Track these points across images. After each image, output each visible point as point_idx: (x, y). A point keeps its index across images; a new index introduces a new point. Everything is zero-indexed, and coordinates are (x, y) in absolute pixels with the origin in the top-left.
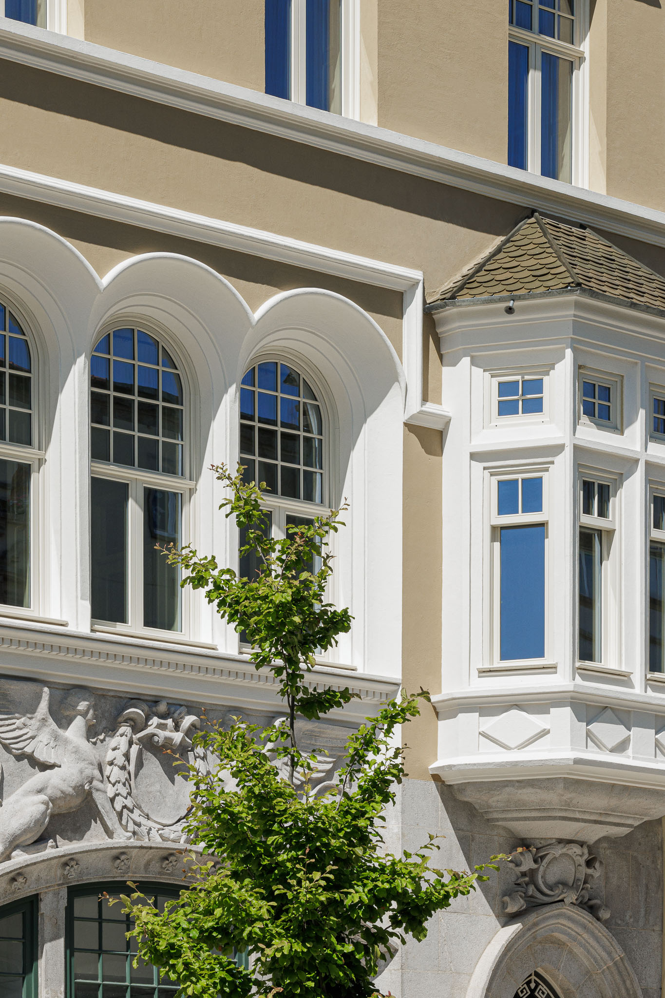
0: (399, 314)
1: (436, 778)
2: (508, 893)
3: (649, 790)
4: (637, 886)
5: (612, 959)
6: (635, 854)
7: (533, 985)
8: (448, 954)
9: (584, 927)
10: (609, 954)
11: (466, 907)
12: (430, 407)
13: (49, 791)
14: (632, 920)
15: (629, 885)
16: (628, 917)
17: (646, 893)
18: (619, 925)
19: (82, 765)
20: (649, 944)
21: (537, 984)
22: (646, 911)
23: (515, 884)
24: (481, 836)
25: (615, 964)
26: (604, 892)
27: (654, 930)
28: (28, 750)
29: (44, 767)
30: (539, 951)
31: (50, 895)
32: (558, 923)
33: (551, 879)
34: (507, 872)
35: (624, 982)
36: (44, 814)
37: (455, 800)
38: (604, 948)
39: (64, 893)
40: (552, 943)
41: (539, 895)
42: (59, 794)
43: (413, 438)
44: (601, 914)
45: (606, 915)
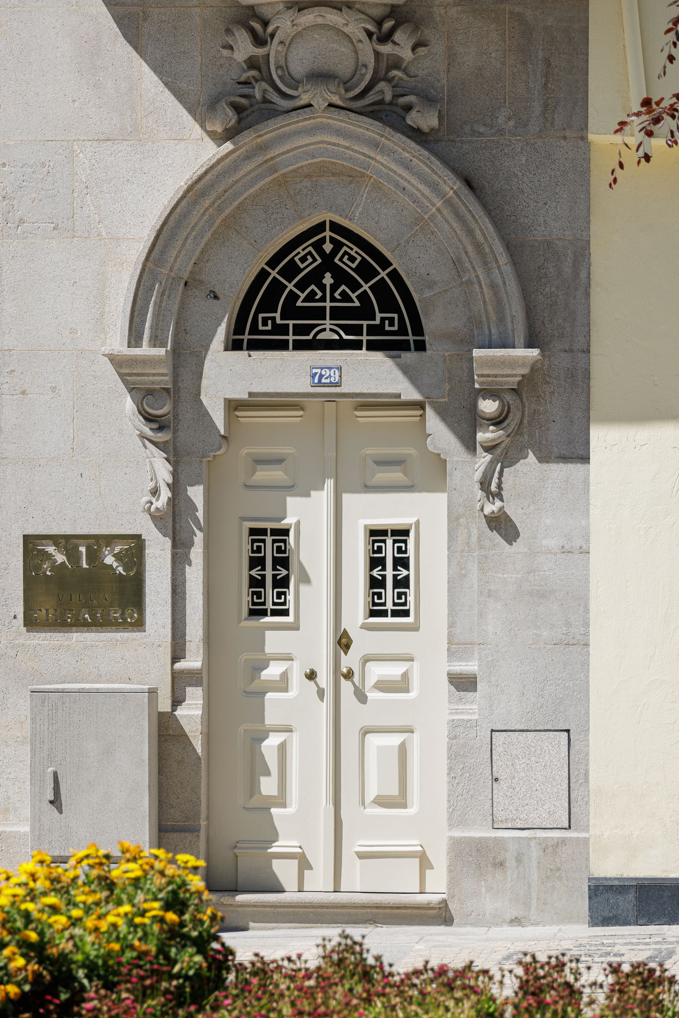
2: (215, 104)
4: (524, 63)
5: (442, 195)
6: (517, 9)
7: (328, 247)
8: (92, 208)
9: (376, 145)
10: (435, 187)
11: (130, 130)
14: (511, 123)
15: (504, 63)
16: (501, 120)
17: (546, 75)
18: (481, 134)
20: (553, 163)
21: (337, 245)
22: (546, 106)
23: (239, 83)
24: (162, 10)
25: (449, 203)
26: (444, 81)
27: (565, 138)
30: (305, 191)
32: (322, 142)
33: (300, 69)
34: (221, 66)
35: (471, 231)
38: (422, 176)
40: (334, 175)
41: (277, 99)
44: (414, 118)
45: (429, 120)
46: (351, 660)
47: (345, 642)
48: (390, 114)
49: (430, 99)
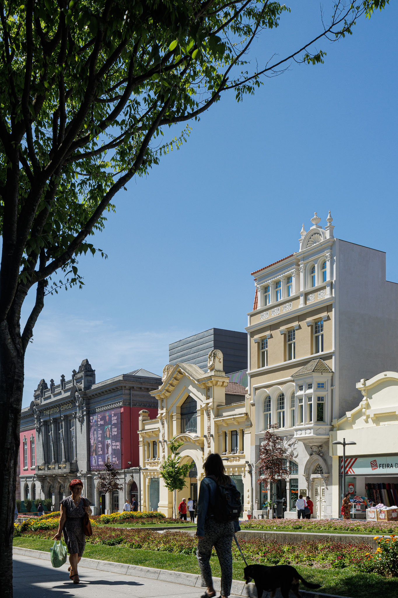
2: (309, 454)
10: (322, 460)
25: (323, 462)
35: (325, 465)
41: (313, 453)
44: (320, 455)
45: (321, 455)
46: (321, 500)
47: (321, 498)
48: (319, 455)
49: (322, 453)
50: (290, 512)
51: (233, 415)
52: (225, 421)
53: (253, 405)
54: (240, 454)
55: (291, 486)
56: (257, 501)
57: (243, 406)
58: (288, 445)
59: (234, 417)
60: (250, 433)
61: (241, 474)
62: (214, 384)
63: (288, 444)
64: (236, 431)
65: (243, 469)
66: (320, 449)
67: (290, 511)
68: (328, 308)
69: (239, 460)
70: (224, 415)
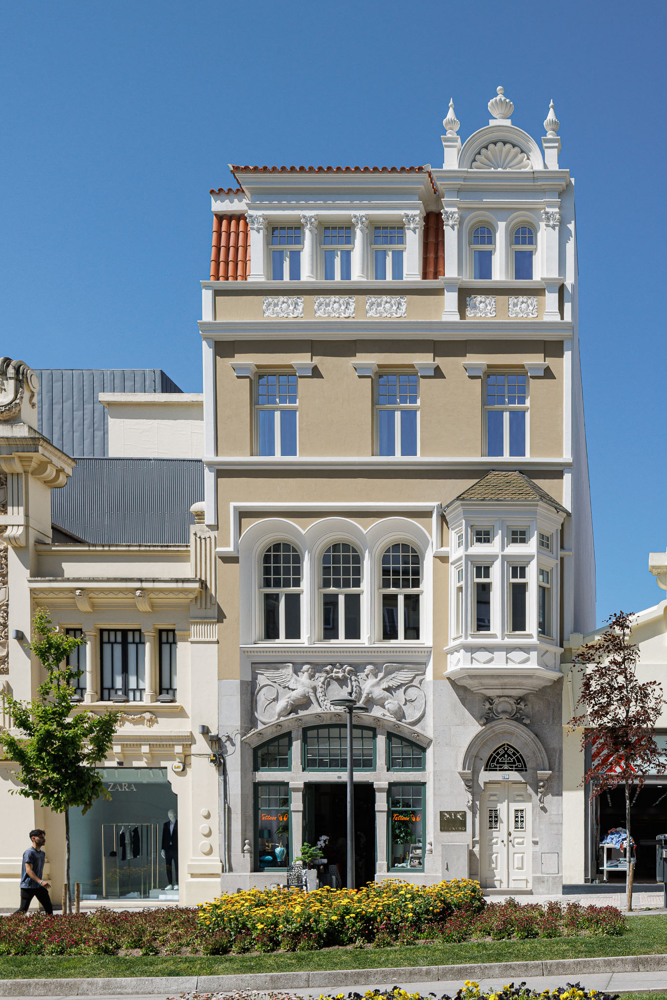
0: (431, 517)
1: (448, 678)
2: (481, 718)
3: (511, 676)
4: (548, 709)
5: (530, 738)
6: (547, 698)
7: (506, 749)
8: (454, 740)
9: (516, 727)
10: (529, 736)
11: (462, 724)
12: (443, 549)
13: (292, 698)
14: (545, 722)
15: (544, 710)
16: (543, 722)
17: (553, 712)
18: (539, 725)
19: (305, 688)
20: (554, 731)
21: (508, 749)
22: (553, 719)
23: (486, 713)
25: (532, 739)
26: (531, 713)
27: (557, 726)
28: (287, 685)
29: (293, 690)
30: (501, 737)
31: (295, 731)
32: (504, 726)
33: (499, 710)
34: (482, 710)
35: (537, 746)
36: (287, 705)
37: (457, 685)
38: (526, 734)
39: (301, 730)
40: (507, 733)
41: (495, 717)
42: (295, 699)
43: (438, 560)
44: (524, 721)
45: (527, 722)
46: (511, 838)
47: (510, 834)
48: (519, 720)
49: (528, 717)
50: (389, 874)
51: (141, 580)
52: (91, 595)
53: (228, 559)
54: (159, 704)
55: (393, 802)
56: (247, 847)
57: (181, 558)
58: (384, 689)
59: (145, 585)
60: (218, 642)
61: (163, 764)
62: (30, 470)
63: (385, 685)
64: (139, 630)
65: (178, 749)
66: (522, 705)
67: (388, 870)
68: (554, 348)
69: (152, 722)
70: (66, 576)
